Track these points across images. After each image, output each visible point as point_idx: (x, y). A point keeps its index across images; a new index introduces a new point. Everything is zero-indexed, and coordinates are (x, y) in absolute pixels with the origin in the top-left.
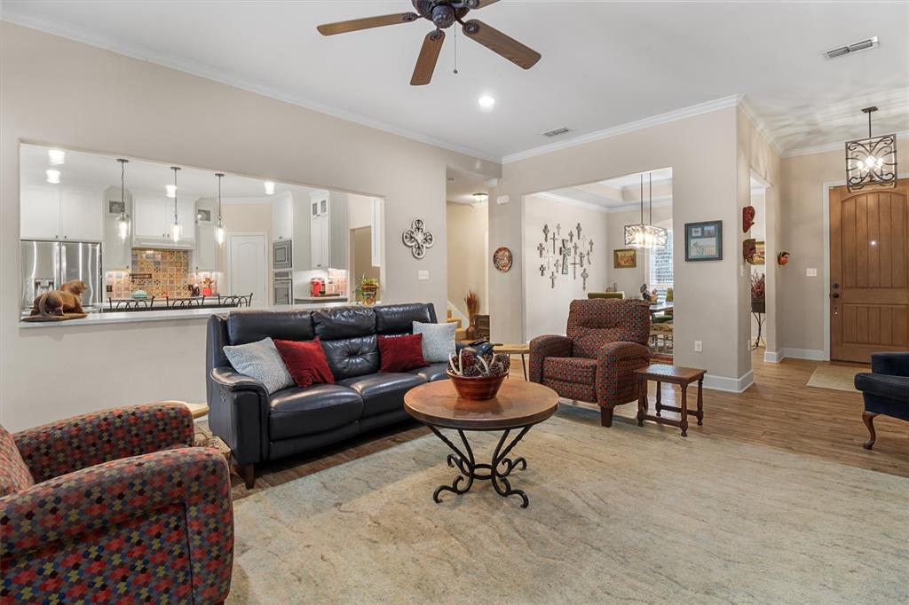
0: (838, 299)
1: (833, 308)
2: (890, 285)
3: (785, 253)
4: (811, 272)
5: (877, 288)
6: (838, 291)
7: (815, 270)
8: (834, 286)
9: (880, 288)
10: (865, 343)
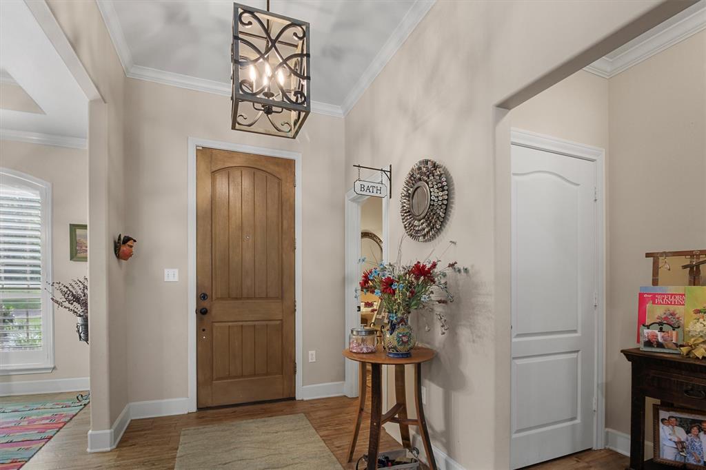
0: (206, 317)
1: (201, 329)
2: (264, 295)
3: (127, 239)
4: (171, 275)
5: (251, 298)
6: (206, 304)
7: (176, 271)
8: (202, 297)
9: (255, 298)
10: (239, 377)
